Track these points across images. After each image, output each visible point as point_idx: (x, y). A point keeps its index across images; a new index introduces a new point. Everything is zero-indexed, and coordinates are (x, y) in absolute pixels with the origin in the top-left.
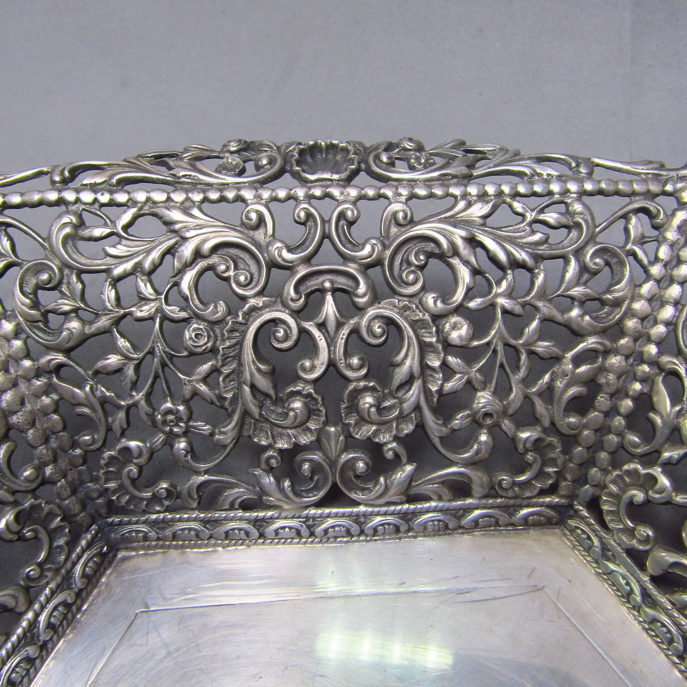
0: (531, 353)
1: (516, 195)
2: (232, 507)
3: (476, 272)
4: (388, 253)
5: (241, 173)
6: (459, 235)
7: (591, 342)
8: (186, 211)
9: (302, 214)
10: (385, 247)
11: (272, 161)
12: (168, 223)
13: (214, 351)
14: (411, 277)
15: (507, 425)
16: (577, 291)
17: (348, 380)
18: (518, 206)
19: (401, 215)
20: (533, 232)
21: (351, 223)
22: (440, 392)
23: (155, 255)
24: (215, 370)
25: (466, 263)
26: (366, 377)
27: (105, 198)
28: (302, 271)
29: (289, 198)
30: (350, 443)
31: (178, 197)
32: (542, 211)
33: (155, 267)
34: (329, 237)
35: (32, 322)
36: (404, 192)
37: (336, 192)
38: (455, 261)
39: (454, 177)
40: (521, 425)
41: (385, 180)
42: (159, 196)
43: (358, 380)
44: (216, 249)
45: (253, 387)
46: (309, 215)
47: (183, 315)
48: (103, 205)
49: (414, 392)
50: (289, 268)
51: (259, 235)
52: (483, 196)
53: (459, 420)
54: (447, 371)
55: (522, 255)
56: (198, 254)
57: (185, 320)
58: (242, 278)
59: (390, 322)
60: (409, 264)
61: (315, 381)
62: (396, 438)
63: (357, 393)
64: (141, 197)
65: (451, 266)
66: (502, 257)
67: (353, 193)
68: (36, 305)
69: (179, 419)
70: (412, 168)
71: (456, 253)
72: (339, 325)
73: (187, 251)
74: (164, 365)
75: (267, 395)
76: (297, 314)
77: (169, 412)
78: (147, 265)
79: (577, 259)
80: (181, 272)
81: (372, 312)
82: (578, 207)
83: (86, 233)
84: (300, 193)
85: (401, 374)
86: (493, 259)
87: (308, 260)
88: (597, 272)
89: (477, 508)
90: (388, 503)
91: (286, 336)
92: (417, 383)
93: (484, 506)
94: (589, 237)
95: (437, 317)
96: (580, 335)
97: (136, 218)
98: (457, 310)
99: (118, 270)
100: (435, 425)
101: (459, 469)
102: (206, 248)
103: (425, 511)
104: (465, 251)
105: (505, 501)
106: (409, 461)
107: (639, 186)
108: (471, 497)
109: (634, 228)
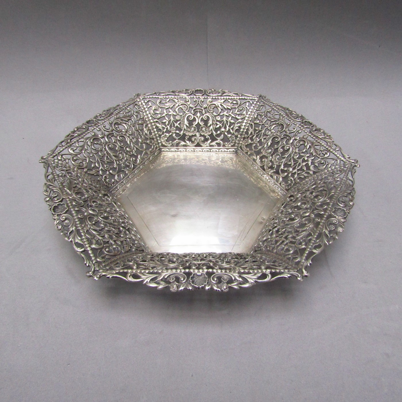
0: (230, 122)
1: (229, 99)
2: (181, 146)
3: (222, 110)
4: (208, 106)
5: (186, 94)
6: (219, 104)
7: (240, 121)
8: (177, 99)
9: (195, 100)
10: (208, 105)
11: (190, 92)
12: (174, 101)
13: (180, 120)
14: (211, 110)
15: (226, 133)
16: (238, 113)
17: (201, 125)
18: (229, 100)
19: (210, 101)
20: (231, 104)
21: (203, 102)
22: (215, 127)
23: (172, 106)
24: (180, 123)
25: (220, 108)
27: (165, 97)
28: (194, 108)
29: (193, 98)
30: (201, 135)
31: (176, 97)
32: (233, 101)
33: (172, 107)
34: (199, 104)
35: (153, 114)
36: (211, 97)
37: (200, 97)
38: (219, 108)
39: (219, 95)
40: (228, 134)
41: (208, 96)
42: (173, 97)
43: (203, 125)
44: (181, 105)
45: (186, 125)
46: (196, 100)
47: (176, 114)
48: (164, 98)
49: (211, 127)
50: (192, 108)
51: (188, 103)
52: (224, 99)
53: (219, 132)
54: (217, 125)
55: (229, 107)
56: (179, 106)
57: (176, 115)
58: (185, 109)
59: (208, 117)
60: (211, 108)
61: (196, 125)
62: (208, 135)
63: (202, 127)
64: (170, 97)
65: (218, 109)
66: (226, 108)
67: (203, 97)
68: (154, 112)
70: (213, 94)
71: (219, 107)
72: (200, 117)
73: (177, 105)
74: (173, 122)
75: (188, 127)
76: (194, 115)
77: (173, 129)
78: (171, 107)
79: (238, 108)
80: (176, 108)
81: (205, 115)
82: (238, 101)
83: (162, 102)
84: (195, 97)
85: (209, 125)
86: (224, 108)
87: (195, 107)
88: (241, 110)
89: (222, 148)
90: (207, 146)
91: (191, 118)
92: (212, 126)
93: (223, 148)
94: (240, 105)
95: (215, 116)
96: (238, 119)
97: (169, 100)
98: (218, 115)
99: (166, 108)
100: (214, 133)
101: (219, 141)
102: (180, 105)
103: (213, 148)
104: (220, 106)
105: (226, 147)
106: (210, 139)
107: (248, 98)
108: (220, 146)
109: (247, 104)
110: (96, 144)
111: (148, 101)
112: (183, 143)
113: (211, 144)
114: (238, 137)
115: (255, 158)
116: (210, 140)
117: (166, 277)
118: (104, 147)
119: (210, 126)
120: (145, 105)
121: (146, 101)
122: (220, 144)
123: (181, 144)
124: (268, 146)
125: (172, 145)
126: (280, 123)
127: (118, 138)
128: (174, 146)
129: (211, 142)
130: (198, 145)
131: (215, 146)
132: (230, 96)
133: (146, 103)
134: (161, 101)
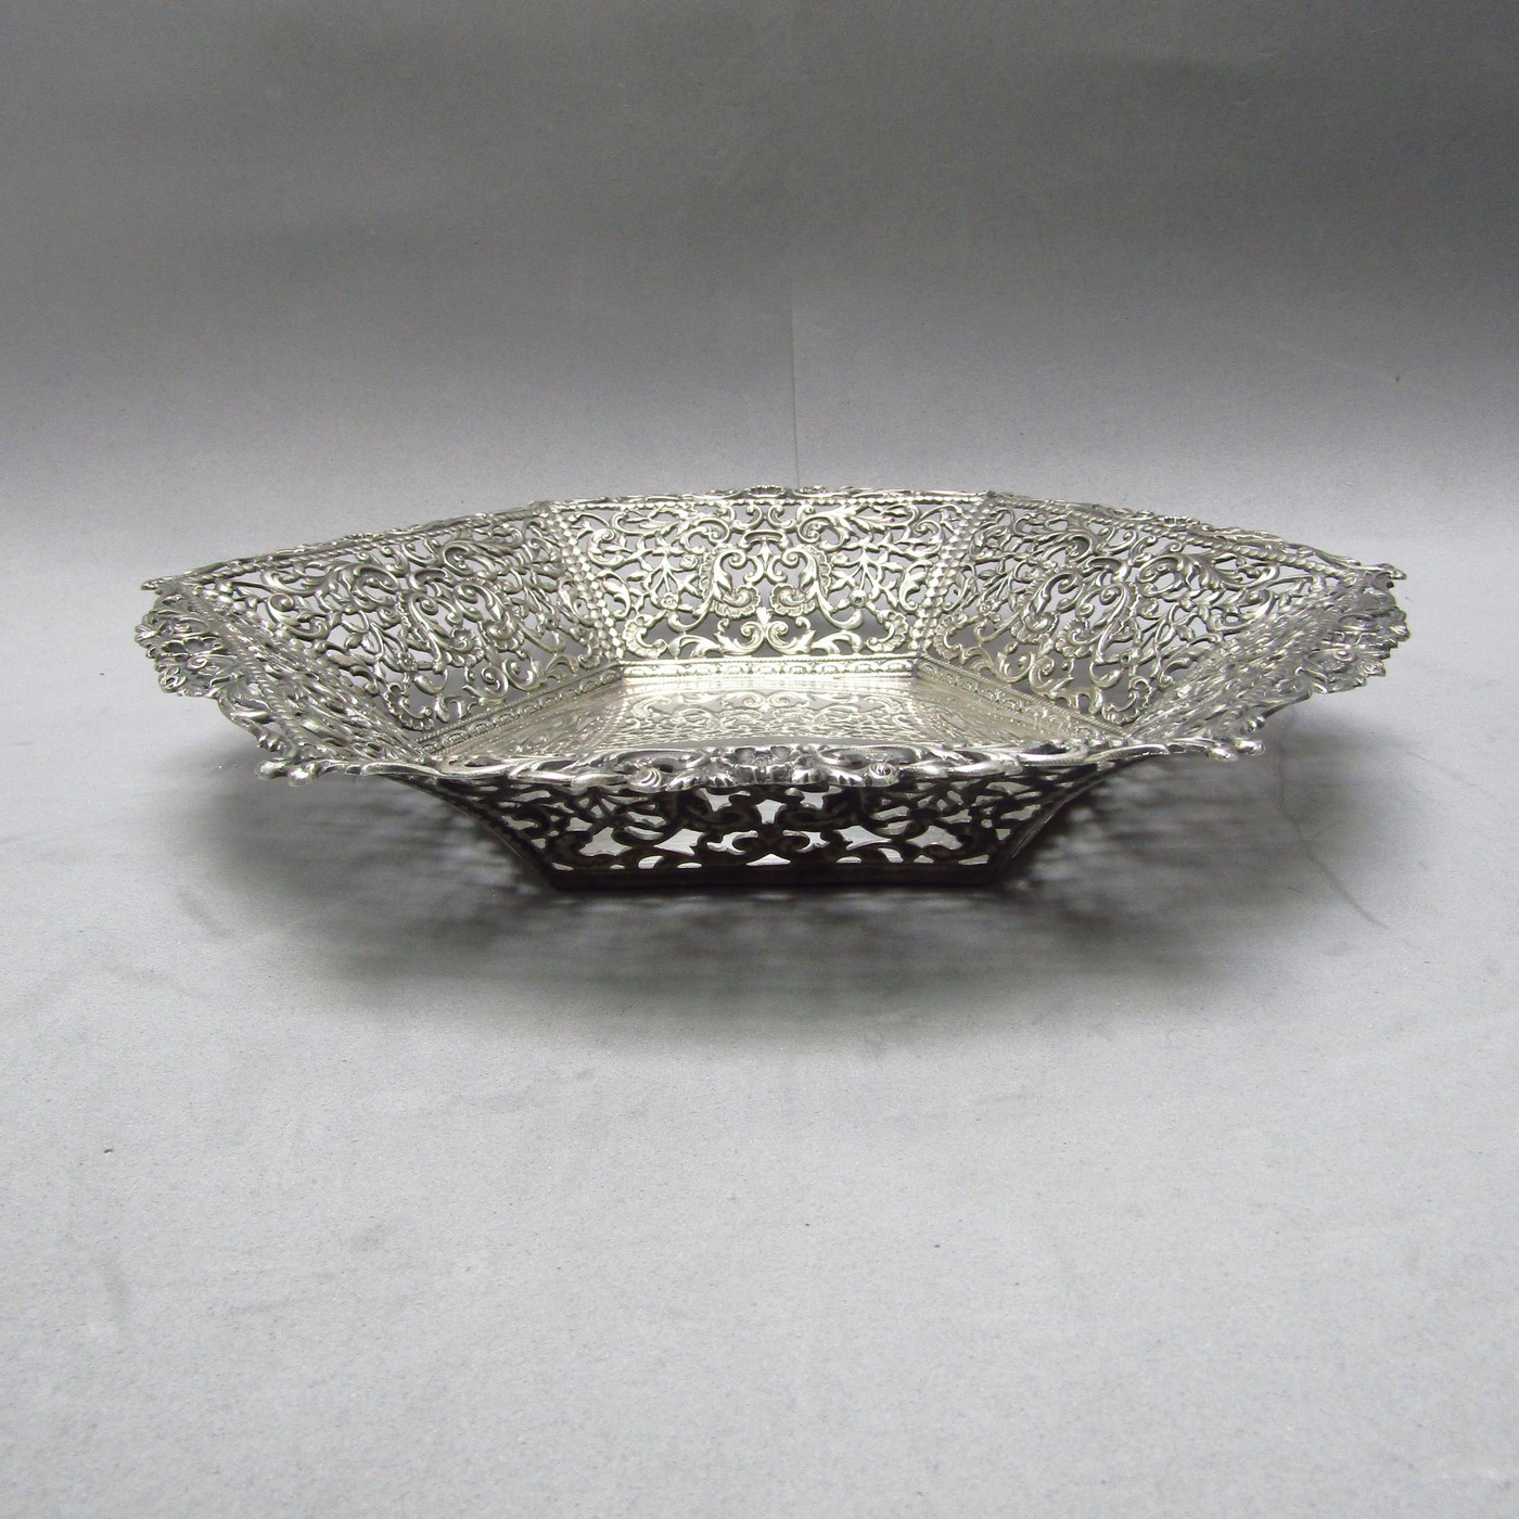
0: (885, 569)
1: (877, 504)
2: (700, 656)
3: (851, 533)
4: (800, 525)
5: (718, 495)
6: (841, 518)
7: (922, 562)
8: (687, 510)
9: (752, 510)
10: (798, 523)
11: (735, 492)
12: (676, 515)
13: (695, 569)
14: (813, 535)
16: (913, 541)
17: (774, 583)
18: (877, 508)
19: (808, 511)
20: (885, 517)
21: (780, 514)
22: (828, 588)
23: (668, 529)
24: (697, 578)
25: (846, 529)
26: (785, 581)
27: (641, 506)
28: (749, 532)
29: (745, 504)
30: (775, 616)
31: (682, 504)
32: (891, 509)
33: (667, 533)
34: (766, 519)
35: (595, 555)
36: (811, 502)
37: (772, 502)
38: (840, 529)
39: (841, 496)
40: (880, 607)
41: (801, 498)
42: (671, 504)
43: (781, 582)
44: (701, 523)
45: (719, 585)
46: (755, 510)
47: (682, 552)
48: (640, 509)
49: (815, 588)
50: (740, 532)
51: (727, 519)
52: (858, 503)
53: (842, 603)
54: (835, 578)
55: (878, 526)
56: (691, 527)
57: (680, 555)
58: (716, 535)
59: (801, 555)
60: (812, 529)
61: (755, 583)
62: (804, 615)
63: (780, 589)
64: (660, 504)
65: (835, 532)
66: (867, 527)
67: (782, 502)
68: (598, 548)
69: (674, 600)
70: (817, 494)
71: (839, 525)
72: (770, 556)
73: (685, 526)
74: (668, 575)
75: (726, 589)
76: (747, 551)
77: (669, 596)
78: (662, 533)
79: (911, 529)
80: (680, 535)
81: (788, 551)
82: (912, 507)
83: (630, 520)
84: (751, 501)
85: (804, 580)
86: (860, 528)
87: (754, 528)
88: (924, 533)
89: (857, 660)
90: (799, 653)
91: (739, 560)
92: (816, 583)
93: (861, 659)
94: (917, 519)
95: (828, 552)
96: (912, 559)
97: (658, 513)
98: (839, 549)
99: (646, 534)
100: (827, 607)
101: (844, 632)
102: (696, 523)
103: (824, 661)
104: (845, 524)
105: (874, 656)
106: (812, 629)
107: (946, 499)
108: (852, 652)
109: (945, 515)
110: (372, 586)
111: (579, 519)
112: (705, 644)
113: (816, 645)
114: (918, 618)
115: (989, 663)
116: (812, 633)
117: (612, 757)
118: (402, 600)
119: (811, 582)
120: (570, 528)
121: (572, 519)
122: (851, 645)
123: (698, 649)
124: (1035, 610)
125: (667, 654)
126: (1070, 538)
127: (461, 592)
128: (673, 658)
129: (815, 638)
130: (766, 649)
131: (832, 651)
132: (880, 496)
133: (574, 523)
134: (627, 517)
